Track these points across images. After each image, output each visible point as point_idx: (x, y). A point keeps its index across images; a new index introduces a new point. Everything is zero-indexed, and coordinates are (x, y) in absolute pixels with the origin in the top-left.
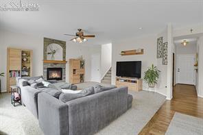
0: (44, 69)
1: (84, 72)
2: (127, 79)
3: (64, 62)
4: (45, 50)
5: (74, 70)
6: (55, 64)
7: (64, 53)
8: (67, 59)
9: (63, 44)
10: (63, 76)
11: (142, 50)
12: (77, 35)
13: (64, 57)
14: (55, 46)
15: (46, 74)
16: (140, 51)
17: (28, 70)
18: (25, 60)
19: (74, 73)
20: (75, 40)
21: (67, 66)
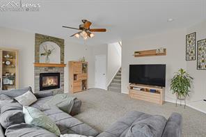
0: (36, 74)
1: (87, 77)
2: (145, 87)
3: (63, 65)
4: (37, 50)
5: (75, 75)
6: (51, 68)
7: (62, 54)
8: (66, 62)
9: (60, 42)
10: (61, 84)
11: (165, 50)
12: (81, 28)
13: (62, 59)
14: (50, 45)
15: (39, 81)
16: (162, 51)
17: (13, 78)
18: (8, 63)
19: (75, 79)
20: (77, 35)
21: (66, 69)
